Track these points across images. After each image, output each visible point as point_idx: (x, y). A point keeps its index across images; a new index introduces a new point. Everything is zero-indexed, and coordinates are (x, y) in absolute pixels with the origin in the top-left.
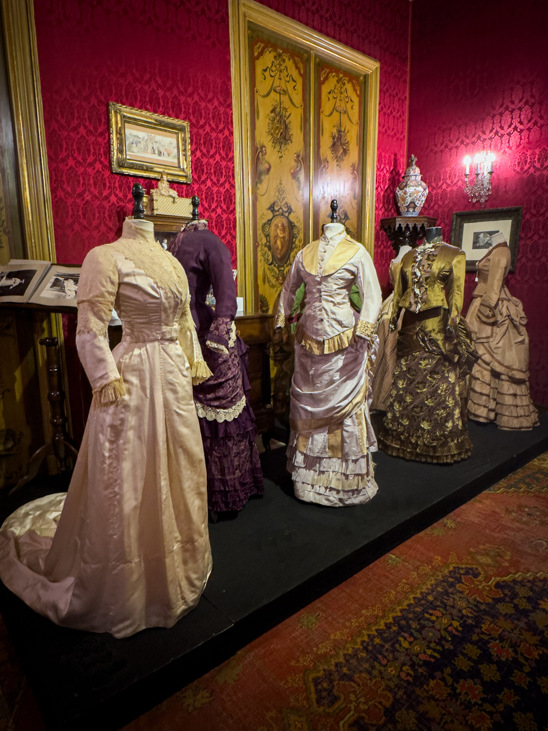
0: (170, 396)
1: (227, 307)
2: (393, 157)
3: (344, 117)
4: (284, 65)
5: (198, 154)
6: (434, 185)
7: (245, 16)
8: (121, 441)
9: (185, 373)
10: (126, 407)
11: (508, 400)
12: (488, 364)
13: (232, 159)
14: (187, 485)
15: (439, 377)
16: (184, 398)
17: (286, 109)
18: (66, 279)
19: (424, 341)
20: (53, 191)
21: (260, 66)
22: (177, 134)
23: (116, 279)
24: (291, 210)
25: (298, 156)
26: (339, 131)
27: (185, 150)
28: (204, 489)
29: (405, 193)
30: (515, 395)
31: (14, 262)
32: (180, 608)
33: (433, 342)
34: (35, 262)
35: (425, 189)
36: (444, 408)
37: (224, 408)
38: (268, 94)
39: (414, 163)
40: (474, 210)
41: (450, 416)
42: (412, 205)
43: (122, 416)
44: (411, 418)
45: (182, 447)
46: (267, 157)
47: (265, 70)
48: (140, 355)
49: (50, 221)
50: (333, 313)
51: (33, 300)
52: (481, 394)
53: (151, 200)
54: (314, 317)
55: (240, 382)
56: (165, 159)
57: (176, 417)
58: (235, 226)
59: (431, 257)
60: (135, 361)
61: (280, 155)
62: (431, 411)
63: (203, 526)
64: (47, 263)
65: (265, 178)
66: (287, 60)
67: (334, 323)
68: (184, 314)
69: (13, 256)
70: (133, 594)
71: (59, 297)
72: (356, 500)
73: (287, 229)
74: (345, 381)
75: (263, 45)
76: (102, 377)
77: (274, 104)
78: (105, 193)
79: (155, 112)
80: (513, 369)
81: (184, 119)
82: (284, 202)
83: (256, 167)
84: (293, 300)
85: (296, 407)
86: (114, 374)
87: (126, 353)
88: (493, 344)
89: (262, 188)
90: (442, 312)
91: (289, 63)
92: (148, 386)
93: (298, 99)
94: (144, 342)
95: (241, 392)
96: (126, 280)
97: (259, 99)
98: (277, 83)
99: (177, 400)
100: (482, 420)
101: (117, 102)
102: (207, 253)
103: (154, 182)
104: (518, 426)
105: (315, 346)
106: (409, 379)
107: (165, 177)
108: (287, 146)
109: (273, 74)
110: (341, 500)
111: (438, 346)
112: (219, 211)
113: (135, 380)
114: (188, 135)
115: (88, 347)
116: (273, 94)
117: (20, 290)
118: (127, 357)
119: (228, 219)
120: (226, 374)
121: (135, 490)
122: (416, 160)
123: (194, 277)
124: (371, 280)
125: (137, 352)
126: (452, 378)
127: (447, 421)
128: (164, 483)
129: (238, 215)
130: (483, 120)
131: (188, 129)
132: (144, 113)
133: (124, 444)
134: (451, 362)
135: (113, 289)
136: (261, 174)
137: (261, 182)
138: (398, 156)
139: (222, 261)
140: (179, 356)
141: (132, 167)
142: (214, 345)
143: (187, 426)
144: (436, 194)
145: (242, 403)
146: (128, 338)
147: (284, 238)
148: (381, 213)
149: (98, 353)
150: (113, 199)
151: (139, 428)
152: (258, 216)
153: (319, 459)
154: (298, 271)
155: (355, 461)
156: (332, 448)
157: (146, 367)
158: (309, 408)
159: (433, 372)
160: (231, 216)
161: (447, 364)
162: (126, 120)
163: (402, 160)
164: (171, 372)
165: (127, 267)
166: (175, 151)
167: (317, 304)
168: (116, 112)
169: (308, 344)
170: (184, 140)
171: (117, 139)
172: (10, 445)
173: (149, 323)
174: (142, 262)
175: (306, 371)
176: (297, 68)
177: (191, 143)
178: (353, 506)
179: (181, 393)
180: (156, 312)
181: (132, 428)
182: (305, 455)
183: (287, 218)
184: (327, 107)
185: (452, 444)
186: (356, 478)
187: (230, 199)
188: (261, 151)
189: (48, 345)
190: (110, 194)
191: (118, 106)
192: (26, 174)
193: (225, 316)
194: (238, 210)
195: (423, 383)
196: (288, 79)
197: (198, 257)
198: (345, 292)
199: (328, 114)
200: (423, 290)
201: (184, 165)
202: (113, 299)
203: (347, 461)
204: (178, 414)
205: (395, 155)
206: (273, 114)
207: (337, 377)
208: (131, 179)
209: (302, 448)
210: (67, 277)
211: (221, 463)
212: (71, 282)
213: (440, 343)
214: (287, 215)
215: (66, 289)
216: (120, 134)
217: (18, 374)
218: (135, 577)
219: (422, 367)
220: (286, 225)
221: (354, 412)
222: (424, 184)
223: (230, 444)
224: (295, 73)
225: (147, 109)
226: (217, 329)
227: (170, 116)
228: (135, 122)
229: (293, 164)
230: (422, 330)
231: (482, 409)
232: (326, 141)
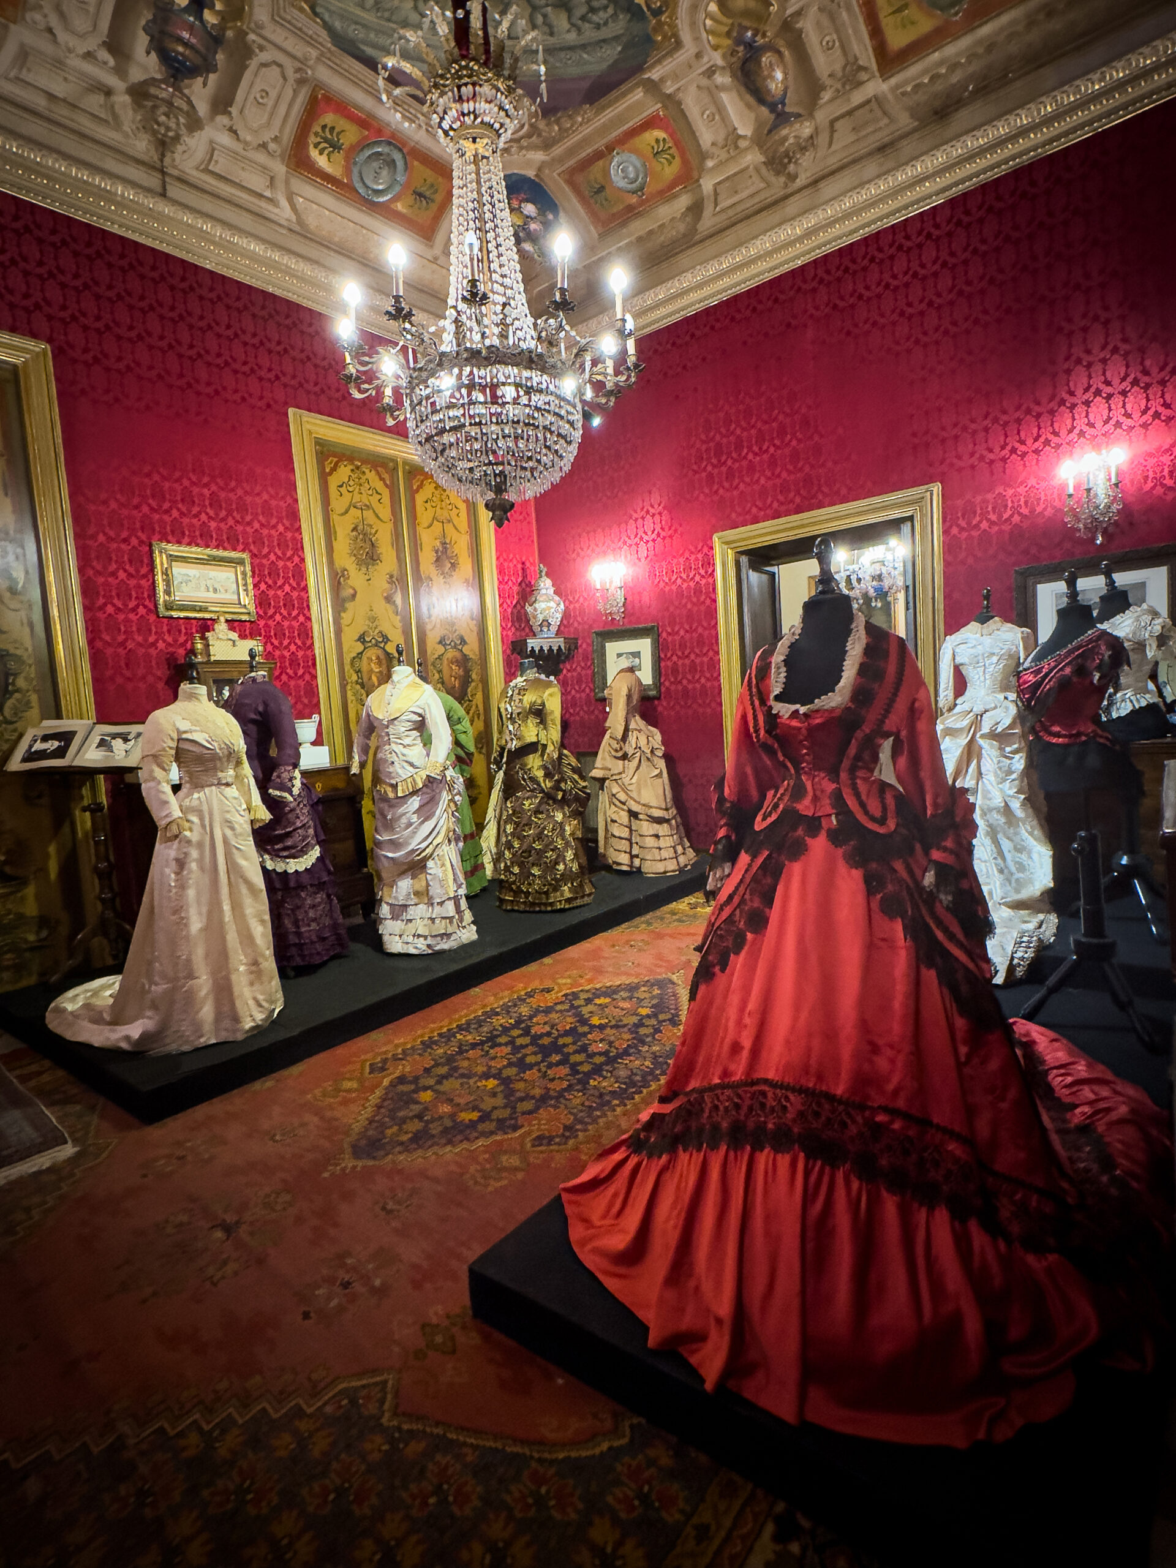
0: (229, 833)
1: (289, 756)
2: (520, 566)
3: (449, 528)
4: (364, 478)
5: (263, 586)
6: (571, 598)
7: (310, 433)
8: (185, 872)
9: (242, 813)
10: (189, 842)
11: (650, 842)
12: (624, 804)
13: (305, 589)
14: (249, 911)
15: (544, 816)
16: (241, 834)
17: (371, 526)
18: (114, 738)
19: (524, 780)
20: (91, 642)
21: (333, 482)
22: (235, 568)
23: (175, 737)
24: (388, 640)
25: (391, 577)
26: (444, 544)
27: (245, 585)
28: (267, 917)
29: (535, 610)
30: (657, 836)
31: (47, 723)
32: (248, 1024)
33: (533, 780)
34: (70, 722)
35: (558, 605)
36: (552, 850)
37: (294, 858)
38: (347, 512)
39: (543, 574)
40: (612, 628)
41: (561, 857)
42: (545, 623)
43: (185, 850)
44: (521, 865)
45: (242, 877)
46: (350, 582)
47: (341, 486)
48: (199, 798)
49: (88, 675)
50: (404, 755)
51: (76, 763)
52: (620, 838)
53: (207, 646)
54: (386, 761)
55: (311, 831)
56: (222, 596)
57: (235, 851)
58: (314, 665)
59: (522, 691)
60: (195, 803)
61: (367, 577)
62: (540, 853)
63: (268, 952)
64: (91, 722)
65: (349, 605)
66: (367, 471)
67: (405, 764)
68: (239, 763)
69: (44, 717)
70: (201, 1009)
71: (107, 757)
72: (445, 945)
73: (384, 662)
74: (423, 822)
75: (335, 460)
76: (167, 816)
77: (356, 521)
78: (151, 639)
79: (207, 546)
80: (651, 807)
81: (243, 550)
82: (377, 631)
83: (338, 594)
84: (367, 745)
85: (378, 856)
86: (177, 813)
87: (187, 797)
88: (626, 781)
89: (346, 617)
90: (540, 747)
91: (371, 475)
92: (207, 823)
93: (385, 512)
94: (203, 787)
95: (313, 842)
96: (184, 736)
97: (335, 518)
98: (357, 498)
99: (236, 835)
100: (625, 868)
101: (161, 540)
102: (266, 704)
103: (209, 623)
104: (662, 870)
105: (389, 790)
106: (515, 823)
107: (222, 619)
108: (376, 567)
109: (350, 489)
110: (429, 946)
111: (539, 784)
112: (293, 648)
113: (195, 819)
114: (248, 568)
115: (153, 793)
116: (352, 510)
117: (60, 753)
118: (188, 800)
119: (305, 656)
120: (294, 823)
121: (200, 914)
122: (545, 570)
123: (253, 728)
124: (438, 720)
125: (196, 795)
126: (559, 816)
127: (557, 863)
128: (226, 907)
129: (318, 651)
130: (610, 528)
131: (248, 561)
132: (194, 549)
133: (188, 874)
134: (555, 800)
135: (174, 745)
136: (344, 600)
137: (345, 610)
138: (528, 564)
139: (281, 712)
140: (235, 798)
141: (183, 608)
142: (278, 793)
143: (246, 859)
144: (575, 608)
145: (316, 852)
146: (188, 785)
147: (380, 672)
148: (510, 633)
149: (163, 797)
150: (161, 645)
151: (200, 861)
152: (345, 649)
153: (405, 907)
154: (368, 715)
155: (441, 904)
156: (417, 894)
157: (205, 808)
158: (390, 855)
159: (537, 812)
160: (309, 652)
161: (551, 802)
162: (172, 558)
163: (532, 568)
164: (228, 812)
165: (184, 725)
166: (235, 585)
167: (387, 747)
168: (160, 552)
169: (382, 788)
170: (244, 573)
171: (163, 580)
172: (44, 933)
173: (206, 771)
174: (198, 721)
175: (385, 817)
176: (382, 479)
177: (253, 576)
178: (442, 952)
179: (239, 829)
180: (211, 760)
181: (194, 860)
182: (391, 905)
183: (383, 649)
184: (424, 516)
185: (566, 888)
186: (443, 921)
187: (306, 633)
188: (343, 576)
189: (93, 812)
190: (157, 641)
191: (164, 545)
192: (58, 627)
193: (288, 765)
194: (317, 645)
195: (529, 824)
196: (370, 492)
197: (256, 709)
198: (415, 733)
199: (426, 525)
200: (517, 725)
201: (246, 600)
202: (173, 752)
203: (432, 904)
204: (238, 849)
205: (523, 563)
206: (354, 533)
207: (414, 818)
208: (181, 621)
209: (387, 899)
210: (114, 736)
211: (295, 915)
212: (119, 741)
213: (541, 780)
214: (382, 645)
215: (114, 749)
216: (167, 575)
217: (52, 849)
218: (203, 993)
219: (526, 807)
220: (382, 657)
221: (436, 854)
222: (557, 598)
223: (303, 894)
224: (379, 485)
225: (197, 545)
226: (279, 777)
227: (225, 549)
228: (184, 560)
229: (387, 586)
230: (524, 765)
231: (623, 854)
232: (427, 557)
